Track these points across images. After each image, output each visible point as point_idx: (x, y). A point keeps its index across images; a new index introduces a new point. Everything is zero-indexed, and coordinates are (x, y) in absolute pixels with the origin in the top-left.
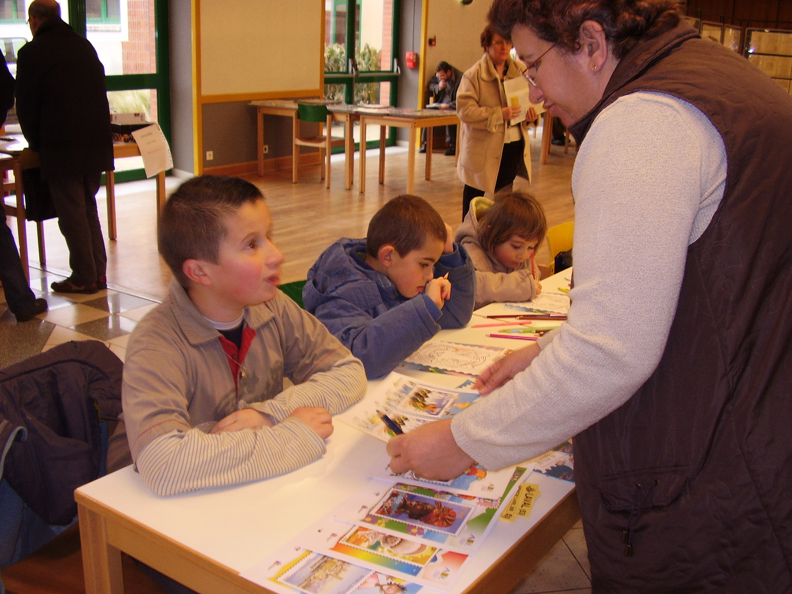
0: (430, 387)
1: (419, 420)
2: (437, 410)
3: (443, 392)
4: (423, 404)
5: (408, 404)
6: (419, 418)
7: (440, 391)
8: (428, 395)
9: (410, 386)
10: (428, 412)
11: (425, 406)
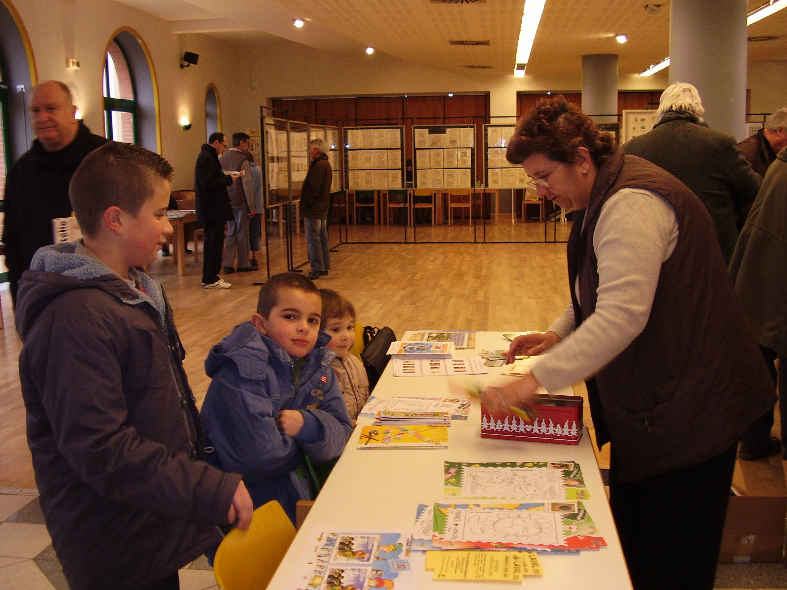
0: (351, 534)
1: (354, 570)
2: (367, 556)
3: (365, 536)
4: (351, 552)
5: (338, 556)
6: (354, 568)
7: (362, 536)
8: (353, 542)
9: (332, 537)
10: (359, 559)
11: (354, 554)
